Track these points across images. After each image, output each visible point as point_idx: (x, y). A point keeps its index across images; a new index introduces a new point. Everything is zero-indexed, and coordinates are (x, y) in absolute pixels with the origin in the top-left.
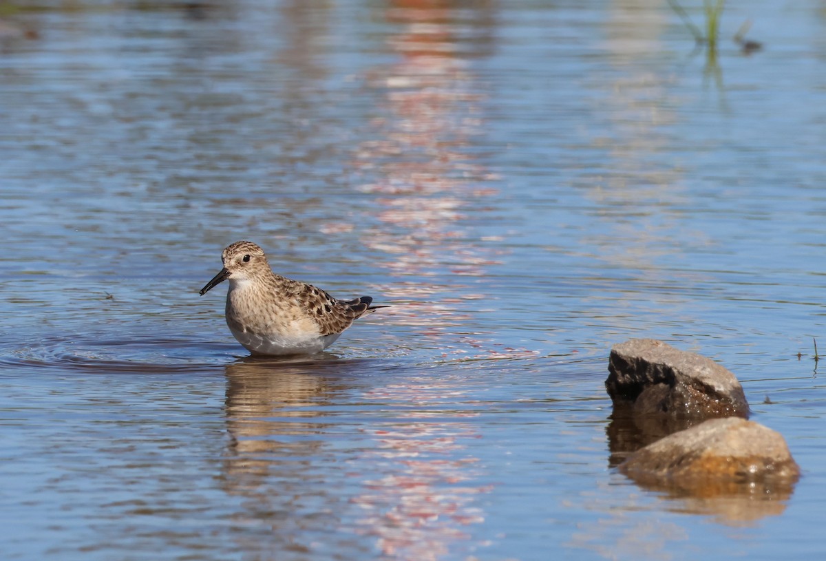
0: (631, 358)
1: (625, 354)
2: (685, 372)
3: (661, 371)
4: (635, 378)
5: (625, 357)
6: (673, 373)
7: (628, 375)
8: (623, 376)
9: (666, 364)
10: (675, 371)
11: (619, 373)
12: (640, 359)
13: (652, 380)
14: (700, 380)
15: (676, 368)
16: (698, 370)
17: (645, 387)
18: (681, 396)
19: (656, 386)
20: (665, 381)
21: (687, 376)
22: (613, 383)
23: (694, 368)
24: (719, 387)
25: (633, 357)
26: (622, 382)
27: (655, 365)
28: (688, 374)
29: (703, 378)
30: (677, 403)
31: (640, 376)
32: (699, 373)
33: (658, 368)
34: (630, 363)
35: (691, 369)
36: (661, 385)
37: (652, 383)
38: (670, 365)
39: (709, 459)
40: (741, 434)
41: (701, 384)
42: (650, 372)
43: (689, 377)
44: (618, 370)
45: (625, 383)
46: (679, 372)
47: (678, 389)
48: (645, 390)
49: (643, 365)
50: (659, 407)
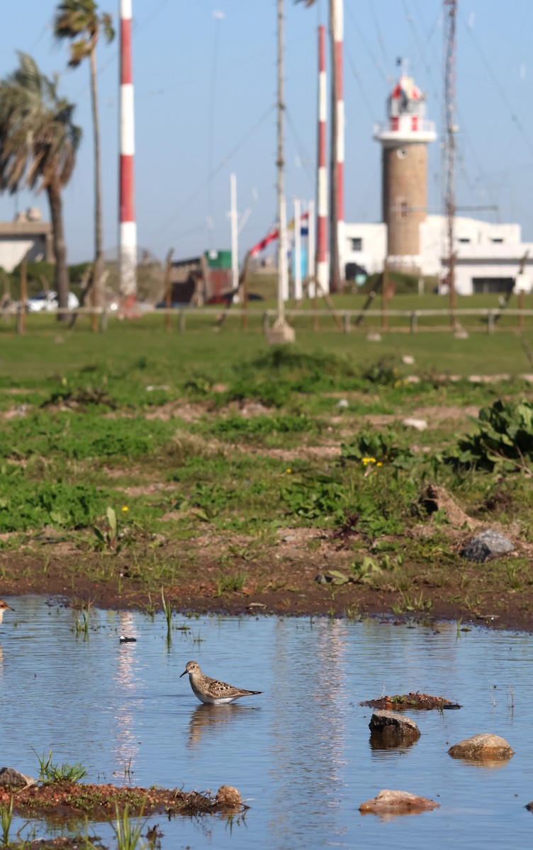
3: (392, 721)
4: (381, 723)
5: (378, 716)
6: (397, 721)
7: (378, 722)
9: (395, 718)
11: (375, 722)
12: (384, 717)
13: (388, 723)
14: (408, 723)
18: (402, 729)
19: (390, 726)
20: (393, 724)
21: (402, 722)
23: (405, 719)
24: (414, 726)
25: (381, 716)
26: (376, 725)
30: (401, 731)
31: (384, 723)
32: (406, 721)
33: (391, 719)
34: (380, 718)
35: (403, 720)
39: (486, 748)
40: (493, 739)
41: (408, 725)
42: (387, 721)
43: (404, 722)
46: (399, 721)
47: (401, 726)
48: (385, 727)
49: (385, 719)
50: (393, 732)
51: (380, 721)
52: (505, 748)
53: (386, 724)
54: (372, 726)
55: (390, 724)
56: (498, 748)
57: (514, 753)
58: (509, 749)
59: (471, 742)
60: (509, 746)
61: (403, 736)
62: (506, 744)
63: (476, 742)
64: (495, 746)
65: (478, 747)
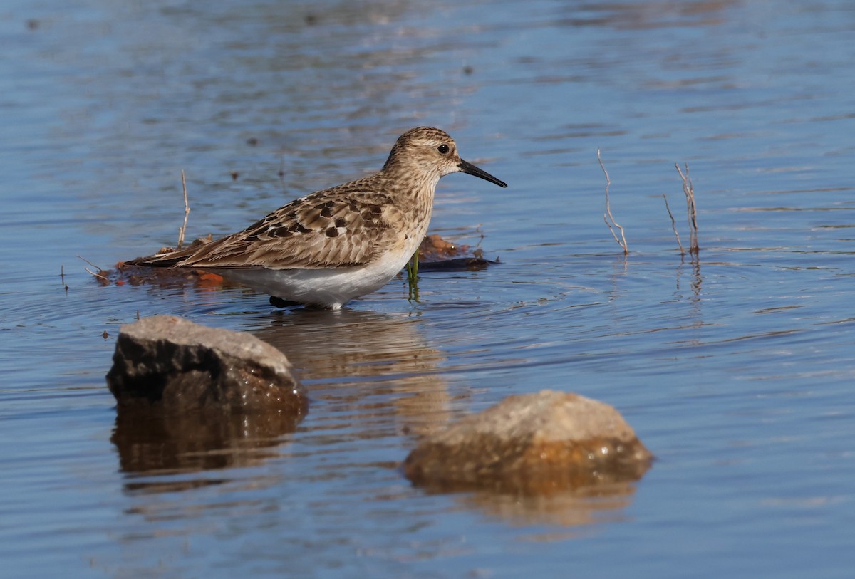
0: (149, 342)
1: (141, 337)
2: (232, 352)
3: (195, 354)
4: (154, 368)
5: (141, 340)
6: (216, 356)
7: (142, 365)
8: (135, 365)
9: (204, 344)
10: (218, 352)
11: (129, 363)
12: (163, 342)
13: (180, 367)
14: (256, 361)
15: (218, 349)
16: (247, 349)
17: (169, 377)
18: (235, 384)
19: (187, 375)
20: (200, 367)
21: (235, 357)
22: (119, 378)
23: (242, 346)
24: (280, 368)
25: (153, 339)
26: (134, 375)
27: (186, 348)
28: (236, 355)
29: (259, 358)
30: (230, 394)
31: (163, 365)
32: (249, 352)
33: (191, 350)
34: (147, 348)
35: (239, 349)
36: (195, 373)
37: (179, 371)
38: (208, 345)
39: (544, 446)
40: (569, 411)
41: (257, 366)
42: (177, 358)
43: (239, 358)
44: (128, 359)
45: (138, 376)
46: (223, 353)
47: (231, 375)
48: (171, 383)
49: (166, 349)
50: (202, 400)
51: (148, 360)
52: (614, 442)
53: (173, 371)
54: (118, 381)
55: (188, 367)
56: (590, 444)
57: (650, 461)
58: (631, 446)
59: (484, 428)
60: (631, 432)
61: (238, 412)
62: (620, 426)
63: (505, 424)
64: (579, 436)
65: (513, 443)
